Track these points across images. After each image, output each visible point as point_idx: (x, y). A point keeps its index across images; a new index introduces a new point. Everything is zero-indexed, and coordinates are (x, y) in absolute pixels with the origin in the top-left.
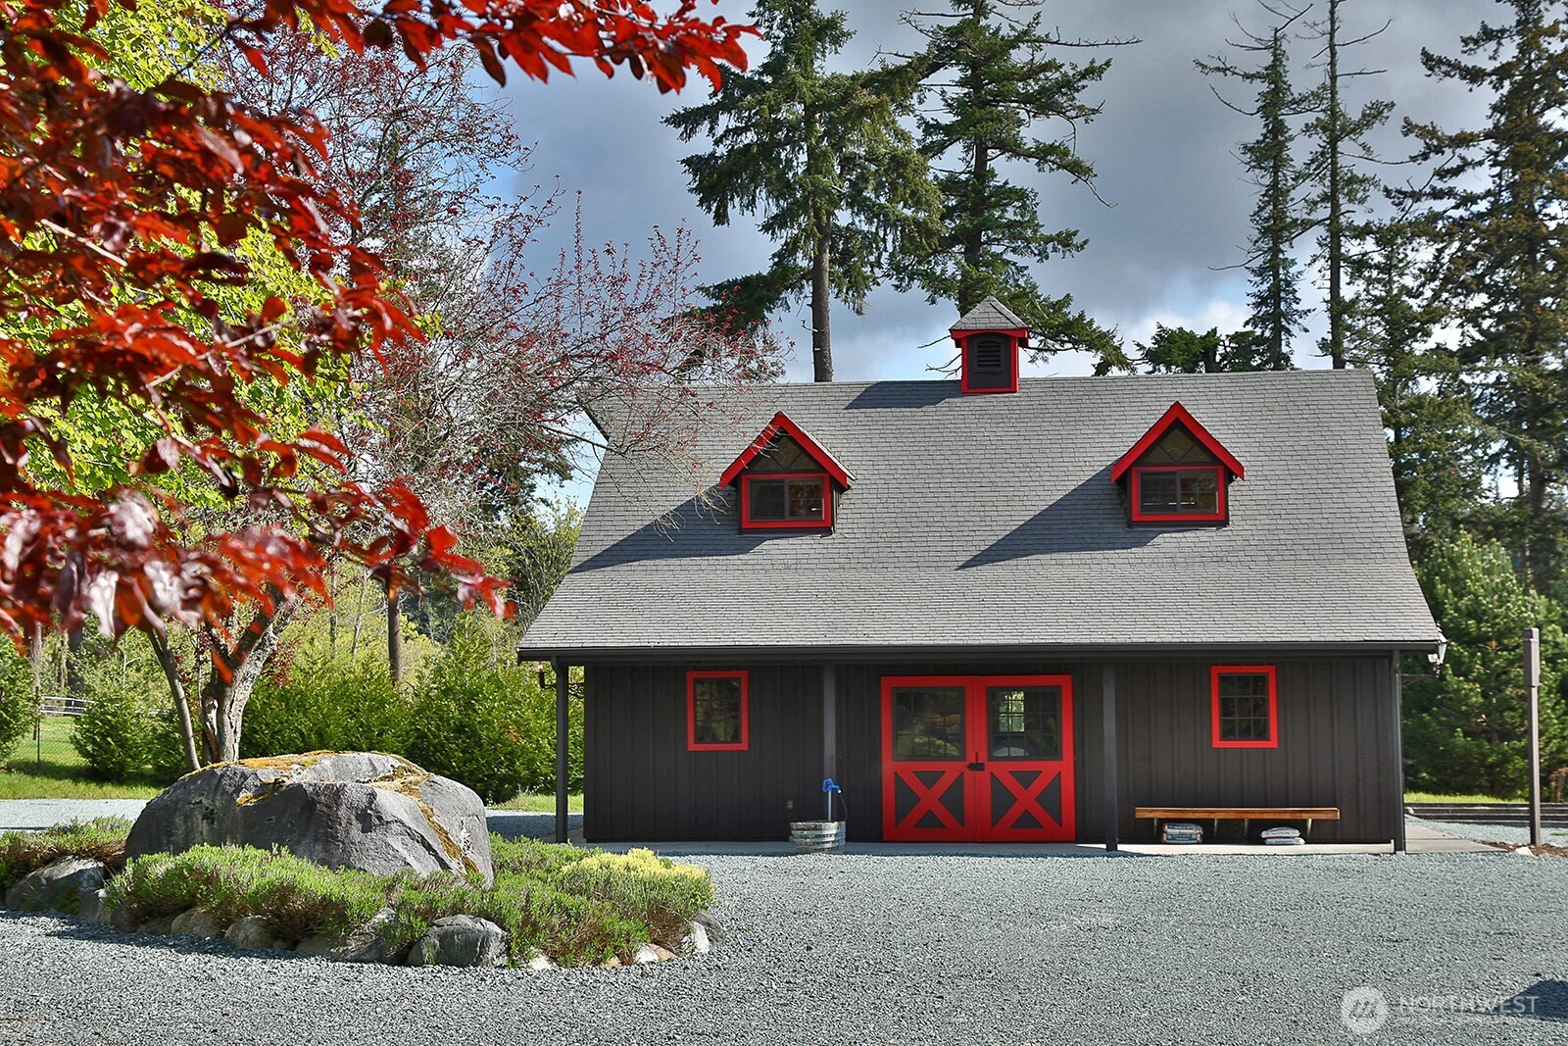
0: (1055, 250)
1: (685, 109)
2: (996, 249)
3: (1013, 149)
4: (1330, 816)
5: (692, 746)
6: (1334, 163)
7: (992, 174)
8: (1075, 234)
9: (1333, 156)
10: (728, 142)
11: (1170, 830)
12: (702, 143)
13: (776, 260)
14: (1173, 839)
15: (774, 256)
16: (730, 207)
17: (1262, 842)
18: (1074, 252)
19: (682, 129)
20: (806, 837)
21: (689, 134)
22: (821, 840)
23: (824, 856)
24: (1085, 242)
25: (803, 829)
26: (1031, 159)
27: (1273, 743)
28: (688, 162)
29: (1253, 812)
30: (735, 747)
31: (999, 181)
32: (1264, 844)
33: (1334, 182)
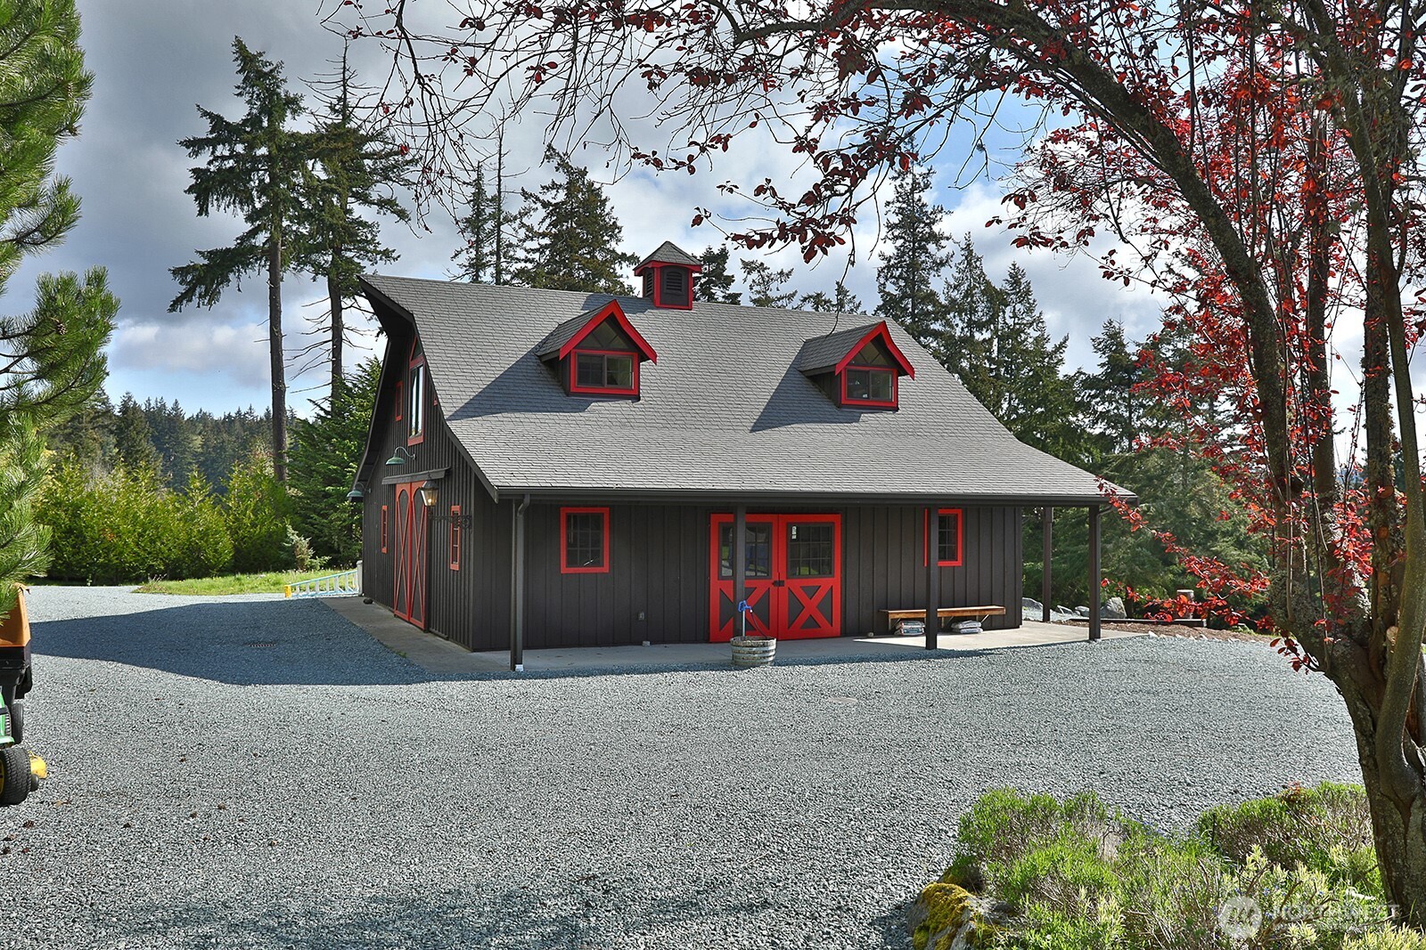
0: (381, 259)
1: (194, 138)
2: (349, 254)
3: (365, 199)
4: (1000, 612)
5: (564, 570)
6: (499, 235)
7: (350, 212)
8: (394, 251)
9: (498, 233)
10: (217, 164)
11: (905, 626)
12: (202, 161)
13: (239, 241)
14: (908, 632)
15: (237, 239)
16: (210, 205)
17: (958, 632)
18: (392, 261)
19: (190, 150)
20: (754, 653)
21: (196, 153)
22: (767, 655)
23: (768, 669)
24: (399, 256)
25: (752, 646)
26: (373, 206)
27: (959, 563)
28: (194, 171)
29: (958, 611)
30: (598, 570)
31: (355, 215)
32: (959, 633)
33: (498, 246)
